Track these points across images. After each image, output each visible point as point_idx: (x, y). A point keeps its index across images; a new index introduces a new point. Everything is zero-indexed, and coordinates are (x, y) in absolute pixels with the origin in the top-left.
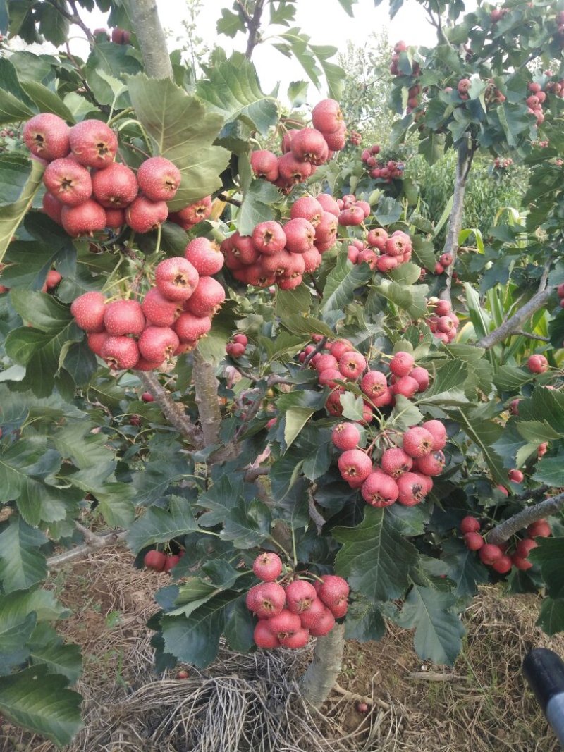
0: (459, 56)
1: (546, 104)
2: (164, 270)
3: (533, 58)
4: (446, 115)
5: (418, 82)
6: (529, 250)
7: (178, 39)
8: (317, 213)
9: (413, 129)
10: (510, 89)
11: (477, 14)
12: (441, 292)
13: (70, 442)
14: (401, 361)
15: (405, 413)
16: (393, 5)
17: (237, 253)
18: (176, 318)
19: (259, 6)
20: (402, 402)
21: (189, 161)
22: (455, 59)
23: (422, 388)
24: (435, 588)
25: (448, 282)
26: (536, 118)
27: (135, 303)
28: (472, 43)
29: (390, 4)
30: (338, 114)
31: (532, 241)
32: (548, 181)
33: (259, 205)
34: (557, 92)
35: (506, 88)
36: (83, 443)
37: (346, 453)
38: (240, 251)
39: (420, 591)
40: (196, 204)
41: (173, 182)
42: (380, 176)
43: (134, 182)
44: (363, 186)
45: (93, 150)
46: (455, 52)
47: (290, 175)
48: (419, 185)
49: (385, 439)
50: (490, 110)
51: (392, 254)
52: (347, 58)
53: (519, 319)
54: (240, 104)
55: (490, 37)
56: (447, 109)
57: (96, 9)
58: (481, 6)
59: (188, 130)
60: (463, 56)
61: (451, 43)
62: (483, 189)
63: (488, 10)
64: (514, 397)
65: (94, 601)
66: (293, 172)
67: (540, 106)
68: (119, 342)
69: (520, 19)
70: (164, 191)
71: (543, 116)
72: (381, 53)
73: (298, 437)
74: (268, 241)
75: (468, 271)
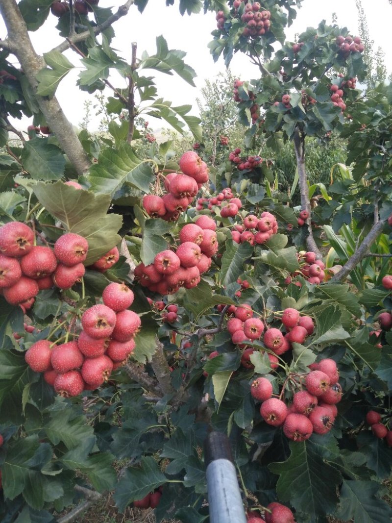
0: (278, 80)
1: (345, 96)
2: (87, 319)
3: (327, 69)
4: (279, 120)
5: (254, 103)
6: (359, 195)
7: (94, 107)
8: (199, 234)
9: (259, 133)
10: (317, 94)
11: (283, 50)
12: (307, 237)
13: (58, 429)
14: (289, 316)
15: (302, 356)
16: (226, 59)
17: (146, 277)
18: (106, 349)
19: (131, 92)
20: (298, 348)
21: (92, 230)
22: (276, 83)
23: (310, 332)
24: (360, 479)
25: (310, 229)
26: (340, 108)
27: (72, 344)
28: (284, 69)
29: (224, 58)
30: (198, 161)
31: (360, 189)
32: (360, 145)
33: (155, 238)
34: (350, 86)
35: (315, 94)
36: (68, 426)
37: (264, 403)
38: (148, 276)
39: (349, 485)
40: (106, 256)
41: (82, 249)
42: (245, 168)
43: (52, 257)
44: (235, 177)
45: (14, 245)
46: (275, 79)
47: (174, 209)
48: (273, 160)
49: (292, 382)
50: (308, 110)
51: (264, 231)
52: (208, 90)
53: (366, 246)
54: (125, 172)
55: (295, 62)
56: (279, 117)
57: (24, 116)
58: (284, 44)
59: (85, 210)
60: (281, 79)
61: (271, 73)
62: (318, 152)
63: (290, 46)
64: (379, 311)
65: (111, 515)
66: (176, 207)
67: (341, 99)
68: (65, 377)
69: (312, 47)
70: (77, 258)
71: (345, 105)
72: (228, 84)
73: (226, 392)
74: (166, 266)
75: (322, 218)
